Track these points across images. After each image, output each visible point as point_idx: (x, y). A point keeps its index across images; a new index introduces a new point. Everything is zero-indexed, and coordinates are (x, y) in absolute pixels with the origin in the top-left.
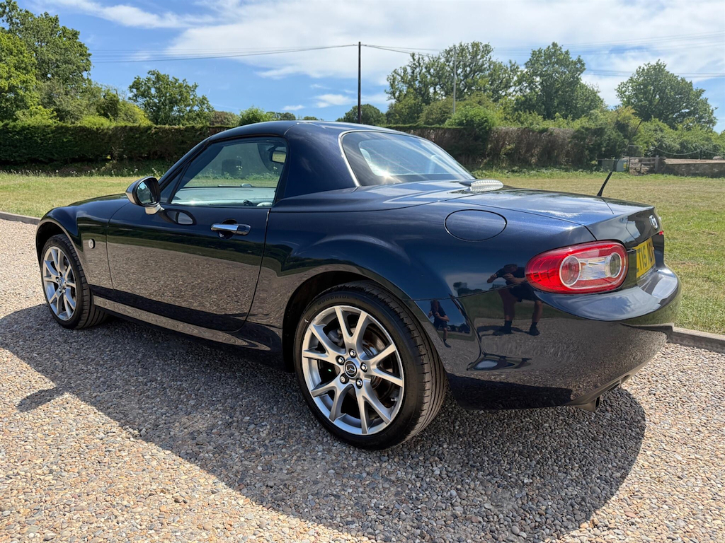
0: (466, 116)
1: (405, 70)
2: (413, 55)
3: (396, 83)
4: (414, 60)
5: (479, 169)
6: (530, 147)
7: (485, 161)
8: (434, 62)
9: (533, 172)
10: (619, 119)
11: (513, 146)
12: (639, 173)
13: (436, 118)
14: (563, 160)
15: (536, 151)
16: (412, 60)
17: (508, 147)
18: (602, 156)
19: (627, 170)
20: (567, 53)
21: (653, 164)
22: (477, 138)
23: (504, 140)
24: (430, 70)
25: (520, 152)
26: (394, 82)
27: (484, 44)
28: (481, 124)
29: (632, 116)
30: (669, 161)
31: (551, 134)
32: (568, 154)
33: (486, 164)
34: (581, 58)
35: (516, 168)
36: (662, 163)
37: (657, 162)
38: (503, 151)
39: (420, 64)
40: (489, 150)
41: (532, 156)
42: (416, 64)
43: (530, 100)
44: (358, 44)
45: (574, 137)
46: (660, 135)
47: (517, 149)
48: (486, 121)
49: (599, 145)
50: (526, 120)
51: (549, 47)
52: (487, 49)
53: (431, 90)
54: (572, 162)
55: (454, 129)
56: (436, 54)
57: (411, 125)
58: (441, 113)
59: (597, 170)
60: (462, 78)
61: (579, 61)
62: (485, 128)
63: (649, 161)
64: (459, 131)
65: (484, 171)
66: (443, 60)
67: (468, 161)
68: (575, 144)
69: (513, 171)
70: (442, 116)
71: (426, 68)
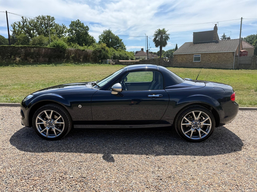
0: (56, 44)
1: (20, 23)
2: (23, 18)
3: (15, 27)
4: (23, 19)
5: (64, 63)
6: (80, 56)
7: (65, 60)
8: (33, 21)
9: (82, 64)
10: (103, 47)
11: (74, 55)
12: (113, 64)
13: (37, 43)
14: (90, 60)
15: (82, 57)
16: (22, 19)
17: (72, 55)
18: (102, 59)
19: (110, 64)
20: (83, 24)
21: (116, 62)
22: (61, 52)
23: (71, 53)
24: (31, 24)
25: (76, 57)
26: (14, 27)
27: (52, 16)
28: (62, 47)
29: (106, 46)
30: (120, 61)
31: (86, 51)
32: (92, 58)
33: (65, 61)
34: (88, 26)
35: (76, 63)
36: (118, 61)
37: (117, 61)
38: (71, 57)
39: (26, 21)
40: (65, 57)
41: (81, 58)
42: (24, 21)
43: (73, 38)
44: (6, 12)
45: (93, 53)
46: (114, 53)
47: (75, 56)
48: (63, 46)
49: (101, 56)
50: (74, 46)
51: (77, 21)
52: (53, 19)
53: (32, 32)
54: (93, 61)
55: (52, 48)
56: (33, 18)
57: (34, 46)
58: (39, 41)
59: (102, 63)
60: (44, 28)
61: (87, 27)
62: (64, 48)
63: (115, 61)
64: (54, 49)
65: (66, 64)
66: (36, 21)
67: (59, 60)
68: (94, 55)
69: (76, 64)
70: (40, 42)
71: (29, 23)
